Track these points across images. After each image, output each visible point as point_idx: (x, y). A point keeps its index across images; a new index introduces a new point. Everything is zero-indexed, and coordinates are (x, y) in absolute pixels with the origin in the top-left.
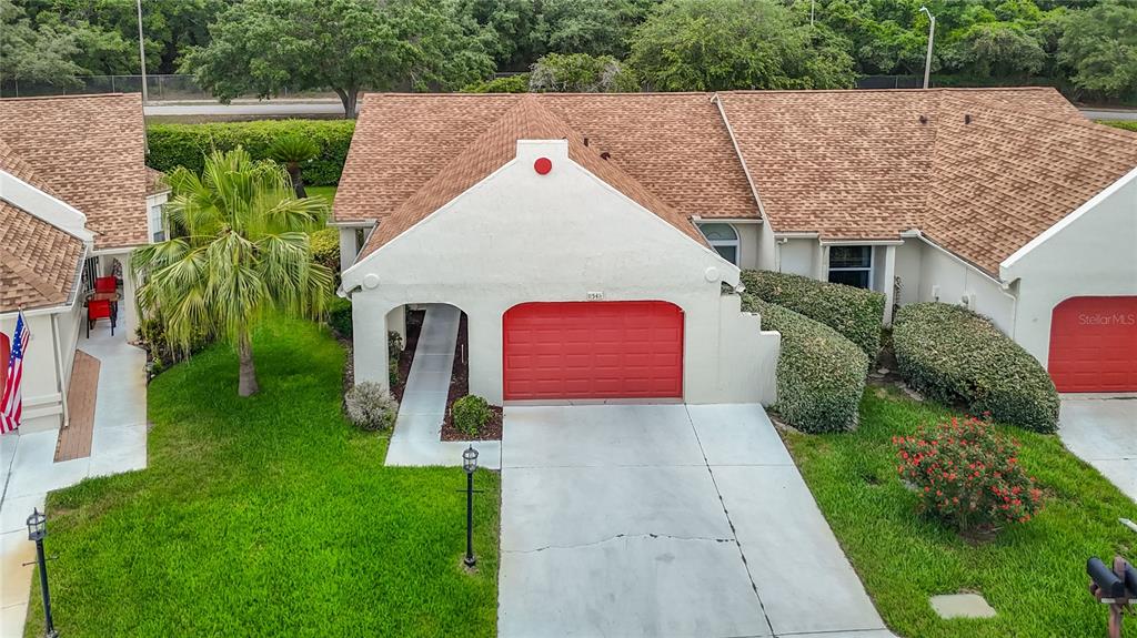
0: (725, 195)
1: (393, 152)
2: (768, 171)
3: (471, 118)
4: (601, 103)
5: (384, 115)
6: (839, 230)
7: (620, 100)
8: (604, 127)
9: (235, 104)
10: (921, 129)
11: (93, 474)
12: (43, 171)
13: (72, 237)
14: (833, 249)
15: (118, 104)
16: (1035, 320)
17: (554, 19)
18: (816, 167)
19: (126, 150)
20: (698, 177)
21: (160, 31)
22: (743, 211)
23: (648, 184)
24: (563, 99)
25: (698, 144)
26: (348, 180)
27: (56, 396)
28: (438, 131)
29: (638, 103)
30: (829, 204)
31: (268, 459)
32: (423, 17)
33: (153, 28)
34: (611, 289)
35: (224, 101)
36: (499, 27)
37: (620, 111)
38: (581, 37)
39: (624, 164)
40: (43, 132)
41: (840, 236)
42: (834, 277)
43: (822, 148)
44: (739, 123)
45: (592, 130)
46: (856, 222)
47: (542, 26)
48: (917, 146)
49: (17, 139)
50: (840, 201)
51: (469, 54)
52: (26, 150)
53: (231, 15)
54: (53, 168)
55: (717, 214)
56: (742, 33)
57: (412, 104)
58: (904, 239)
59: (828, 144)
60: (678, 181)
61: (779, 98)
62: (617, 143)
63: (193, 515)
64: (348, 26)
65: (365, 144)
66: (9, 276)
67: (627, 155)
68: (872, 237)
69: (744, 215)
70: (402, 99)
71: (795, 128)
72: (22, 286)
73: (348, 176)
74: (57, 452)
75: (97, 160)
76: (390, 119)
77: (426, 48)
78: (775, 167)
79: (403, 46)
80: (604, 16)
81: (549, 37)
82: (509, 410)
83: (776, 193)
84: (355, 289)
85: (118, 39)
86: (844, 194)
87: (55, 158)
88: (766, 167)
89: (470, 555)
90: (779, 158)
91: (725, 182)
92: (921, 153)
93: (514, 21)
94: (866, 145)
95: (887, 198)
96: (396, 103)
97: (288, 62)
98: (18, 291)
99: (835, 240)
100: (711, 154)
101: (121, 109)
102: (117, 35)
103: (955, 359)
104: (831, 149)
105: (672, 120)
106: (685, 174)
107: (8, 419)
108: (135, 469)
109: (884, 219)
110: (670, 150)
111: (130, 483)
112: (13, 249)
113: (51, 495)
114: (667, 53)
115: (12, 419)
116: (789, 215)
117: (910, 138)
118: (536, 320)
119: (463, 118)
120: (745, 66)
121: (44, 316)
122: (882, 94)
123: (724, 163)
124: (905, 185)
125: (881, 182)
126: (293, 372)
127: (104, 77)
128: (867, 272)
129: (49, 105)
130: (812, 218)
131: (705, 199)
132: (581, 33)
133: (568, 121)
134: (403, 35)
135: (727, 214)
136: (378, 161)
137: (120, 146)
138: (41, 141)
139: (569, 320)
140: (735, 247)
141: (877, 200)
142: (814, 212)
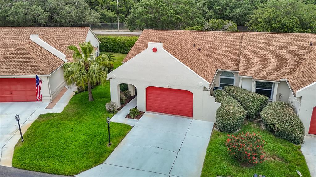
0: (232, 64)
1: (145, 45)
2: (247, 57)
3: (169, 37)
4: (208, 34)
5: (147, 35)
6: (260, 77)
7: (214, 33)
8: (206, 41)
9: (134, 32)
10: (309, 47)
11: (49, 112)
12: (62, 45)
13: (62, 60)
14: (257, 82)
15: (83, 30)
16: (307, 110)
17: (232, 9)
18: (263, 57)
19: (81, 41)
20: (227, 58)
21: (124, 12)
22: (236, 69)
23: (210, 58)
24: (197, 33)
25: (232, 48)
26: (131, 52)
27: (49, 95)
28: (159, 40)
29: (219, 34)
30: (261, 69)
31: (85, 115)
32: (184, 8)
33: (123, 11)
34: (173, 85)
35: (131, 31)
36: (215, 11)
37: (213, 37)
38: (240, 15)
39: (206, 52)
40: (65, 36)
41: (259, 78)
42: (257, 91)
43: (269, 52)
44: (245, 42)
45: (201, 42)
46: (267, 75)
47: (228, 11)
48: (304, 53)
49: (59, 37)
50: (265, 68)
51: (198, 19)
52: (60, 40)
53: (135, 7)
54: (64, 44)
55: (227, 69)
56: (287, 13)
57: (155, 33)
58: (281, 81)
59: (272, 50)
60: (220, 58)
61: (263, 35)
62: (207, 46)
63: (62, 124)
64: (162, 10)
65: (139, 43)
66: (39, 67)
67: (208, 50)
68: (270, 80)
69: (236, 70)
70: (153, 31)
71: (263, 44)
72: (41, 70)
73: (131, 51)
74: (47, 107)
75: (74, 43)
76: (148, 36)
77: (184, 17)
78: (250, 56)
79: (177, 17)
80: (249, 8)
81: (230, 14)
82: (147, 113)
83: (246, 64)
84: (110, 79)
85: (114, 14)
86: (268, 66)
87: (66, 42)
88: (247, 56)
89: (110, 143)
90: (253, 53)
91: (235, 60)
92: (304, 55)
93: (219, 9)
94: (285, 51)
95: (282, 68)
96: (151, 32)
97: (146, 20)
98: (40, 71)
99: (257, 79)
100: (235, 51)
101: (84, 31)
102: (113, 13)
103: (273, 118)
104: (272, 52)
105: (227, 40)
106: (223, 56)
107: (39, 98)
108: (58, 113)
109: (277, 75)
110: (222, 49)
111: (55, 115)
112: (42, 62)
113: (40, 115)
114: (259, 20)
115: (40, 97)
116: (246, 71)
117: (303, 50)
118: (154, 91)
119: (167, 37)
120: (285, 25)
121: (46, 77)
122: (301, 35)
123: (237, 54)
124: (292, 65)
125: (283, 63)
126: (104, 98)
127: (110, 24)
128: (271, 91)
129: (68, 29)
130: (253, 72)
131: (225, 64)
132: (240, 13)
133: (196, 39)
134: (178, 14)
135: (230, 69)
136: (140, 48)
137: (80, 40)
138: (64, 38)
139: (163, 92)
140: (233, 79)
141: (278, 69)
142: (254, 71)
